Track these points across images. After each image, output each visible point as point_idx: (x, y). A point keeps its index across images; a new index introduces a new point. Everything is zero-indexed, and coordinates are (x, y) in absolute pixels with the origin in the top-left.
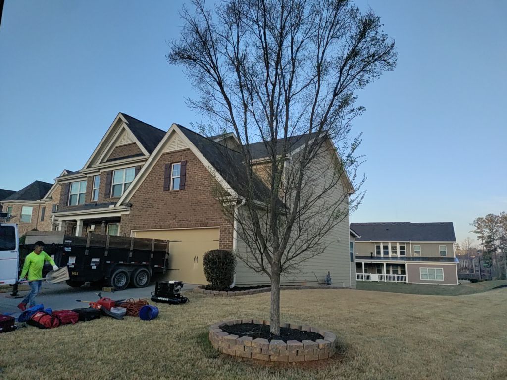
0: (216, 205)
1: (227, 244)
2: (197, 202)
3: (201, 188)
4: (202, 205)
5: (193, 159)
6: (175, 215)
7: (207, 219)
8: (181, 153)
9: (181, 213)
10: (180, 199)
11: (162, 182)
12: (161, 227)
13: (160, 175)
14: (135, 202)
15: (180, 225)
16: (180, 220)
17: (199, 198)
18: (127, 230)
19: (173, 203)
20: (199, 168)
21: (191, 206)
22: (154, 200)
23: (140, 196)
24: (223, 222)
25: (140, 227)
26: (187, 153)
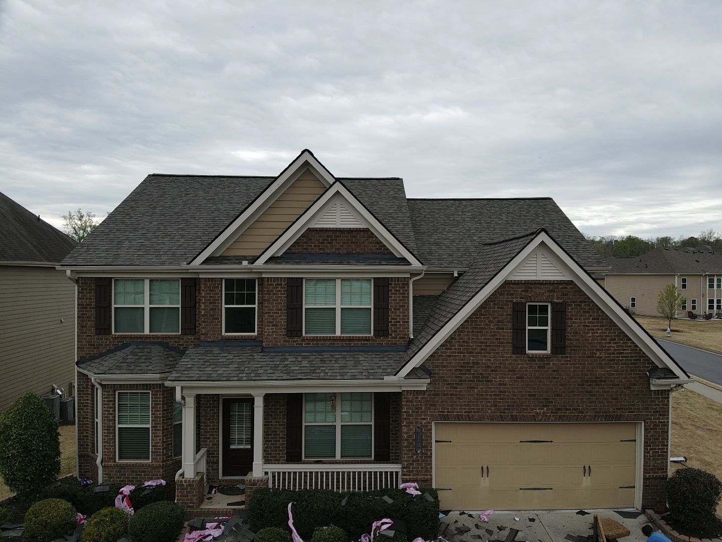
0: (636, 387)
1: (658, 449)
2: (594, 379)
3: (603, 355)
4: (607, 385)
5: (581, 302)
6: (546, 399)
7: (619, 409)
8: (551, 287)
9: (558, 395)
10: (554, 371)
11: (507, 334)
12: (514, 418)
13: (498, 321)
14: (437, 366)
15: (560, 417)
16: (559, 409)
17: (599, 372)
18: (425, 421)
19: (538, 378)
20: (598, 319)
21: (582, 385)
22: (489, 367)
23: (450, 356)
24: (651, 415)
25: (459, 417)
26: (566, 288)
